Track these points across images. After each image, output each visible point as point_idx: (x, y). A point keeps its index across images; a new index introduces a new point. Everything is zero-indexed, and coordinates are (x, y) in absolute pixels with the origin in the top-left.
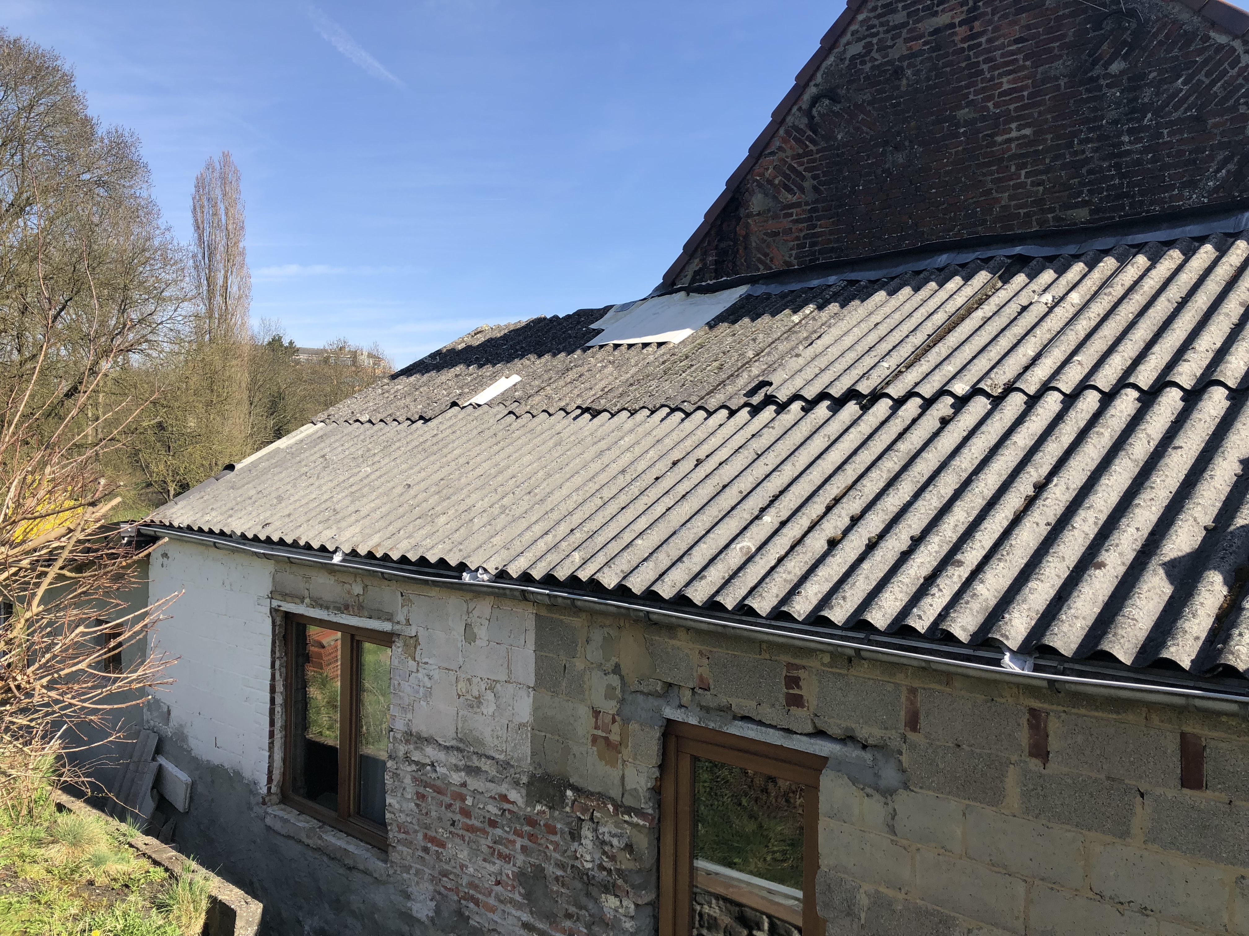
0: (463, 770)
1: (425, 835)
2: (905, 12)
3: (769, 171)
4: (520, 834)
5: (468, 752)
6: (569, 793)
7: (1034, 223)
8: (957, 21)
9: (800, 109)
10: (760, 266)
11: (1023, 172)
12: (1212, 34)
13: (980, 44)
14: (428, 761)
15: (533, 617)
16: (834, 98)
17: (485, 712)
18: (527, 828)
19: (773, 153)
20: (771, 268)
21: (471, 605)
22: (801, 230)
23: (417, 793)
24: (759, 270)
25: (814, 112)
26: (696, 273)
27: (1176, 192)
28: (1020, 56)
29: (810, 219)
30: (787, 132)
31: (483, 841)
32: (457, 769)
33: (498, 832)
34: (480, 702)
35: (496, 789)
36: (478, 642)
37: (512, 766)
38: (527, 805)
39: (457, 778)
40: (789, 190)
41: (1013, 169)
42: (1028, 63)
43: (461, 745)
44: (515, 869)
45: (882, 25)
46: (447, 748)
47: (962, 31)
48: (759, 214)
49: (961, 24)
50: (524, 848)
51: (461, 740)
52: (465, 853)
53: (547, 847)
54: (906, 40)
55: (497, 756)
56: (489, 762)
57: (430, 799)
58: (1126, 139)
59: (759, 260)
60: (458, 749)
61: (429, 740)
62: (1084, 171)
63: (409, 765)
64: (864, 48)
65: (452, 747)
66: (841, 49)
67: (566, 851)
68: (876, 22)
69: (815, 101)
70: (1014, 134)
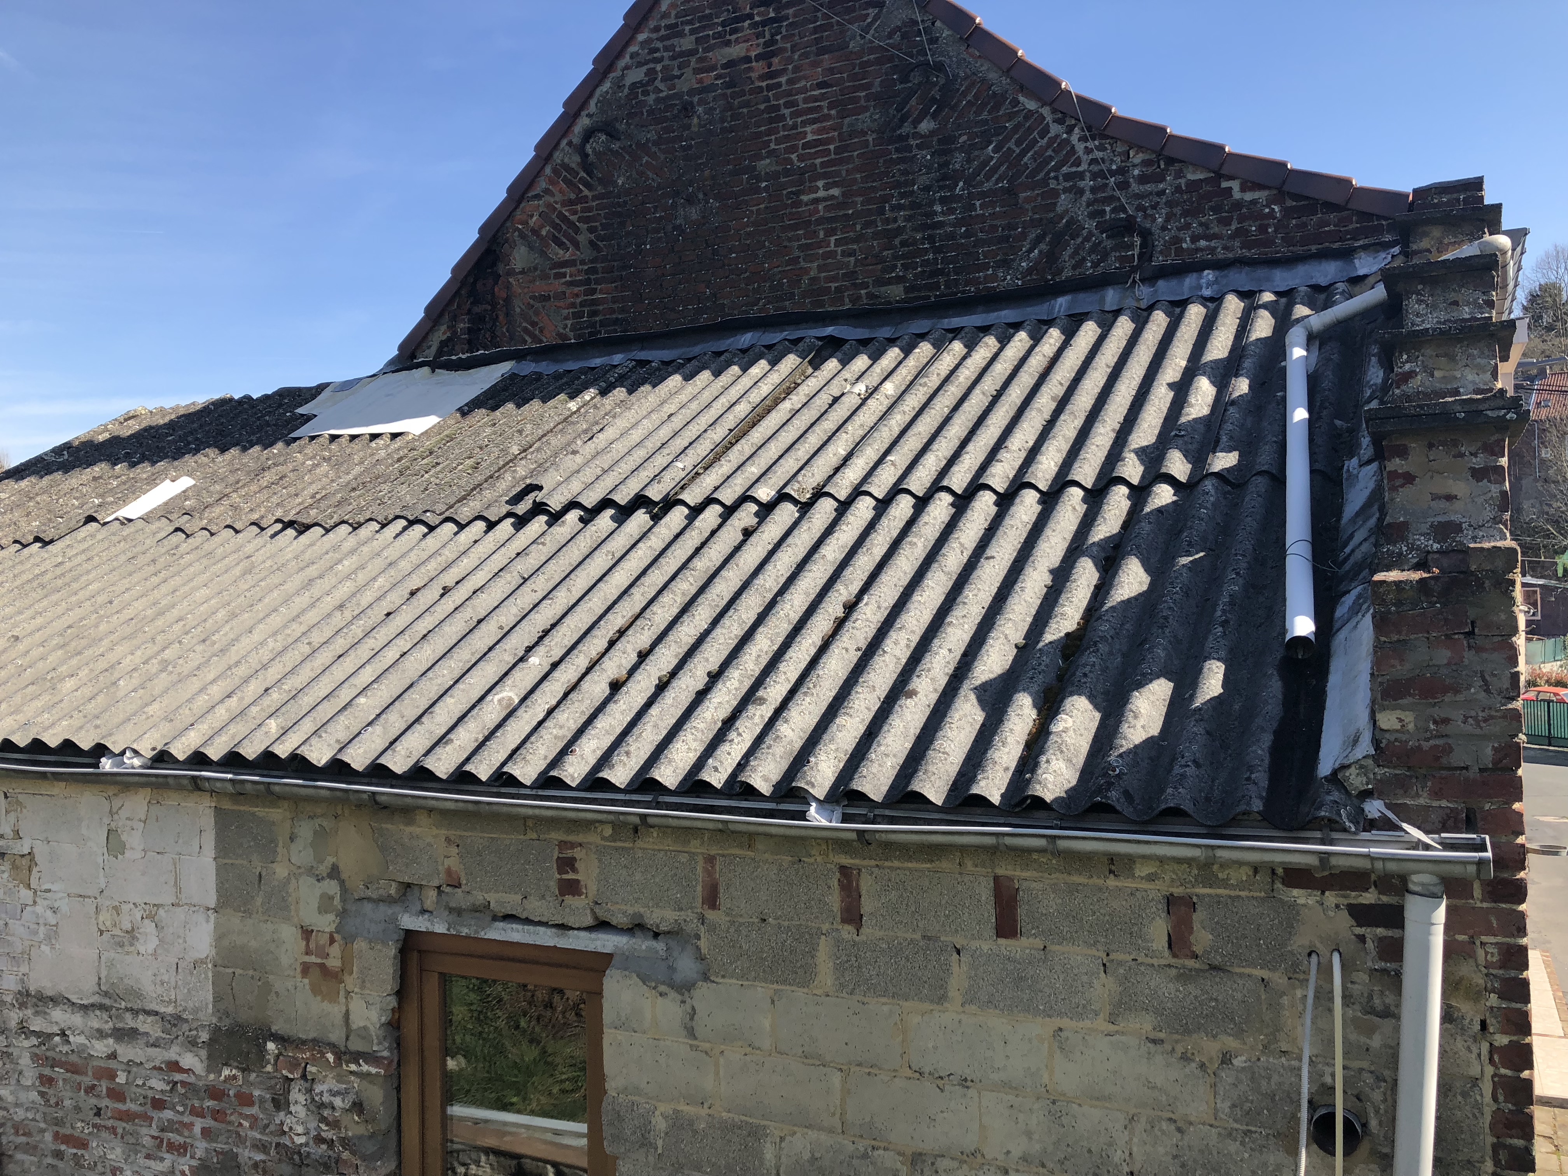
0: (110, 1036)
1: (56, 1136)
2: (693, 38)
3: (535, 219)
4: (198, 1113)
5: (118, 1009)
6: (271, 1046)
7: (847, 300)
8: (753, 54)
9: (570, 144)
10: (527, 338)
11: (833, 239)
12: (1021, 99)
13: (779, 85)
14: (56, 1029)
15: (211, 813)
16: (613, 135)
17: (142, 950)
18: (209, 1103)
19: (537, 197)
20: (541, 341)
21: (117, 803)
22: (577, 295)
23: (41, 1076)
24: (525, 342)
25: (589, 149)
26: (443, 344)
27: (990, 272)
28: (824, 104)
29: (588, 282)
30: (555, 171)
31: (144, 1131)
32: (101, 1034)
33: (168, 1114)
34: (134, 938)
35: (160, 1056)
36: (128, 854)
37: (186, 1021)
38: (209, 1070)
39: (100, 1048)
40: (560, 244)
41: (822, 234)
42: (833, 112)
43: (107, 1002)
44: (194, 1163)
45: (666, 49)
46: (85, 1008)
47: (759, 67)
48: (523, 272)
49: (758, 58)
50: (206, 1133)
51: (106, 994)
52: (119, 1151)
53: (240, 1124)
54: (697, 71)
55: (162, 1010)
56: (150, 1019)
57: (61, 1083)
58: (938, 208)
59: (525, 330)
60: (102, 1007)
61: (55, 1000)
62: (897, 241)
63: (27, 1038)
64: (646, 74)
65: (93, 1005)
66: (618, 73)
67: (267, 1126)
68: (659, 45)
69: (588, 135)
70: (821, 194)
